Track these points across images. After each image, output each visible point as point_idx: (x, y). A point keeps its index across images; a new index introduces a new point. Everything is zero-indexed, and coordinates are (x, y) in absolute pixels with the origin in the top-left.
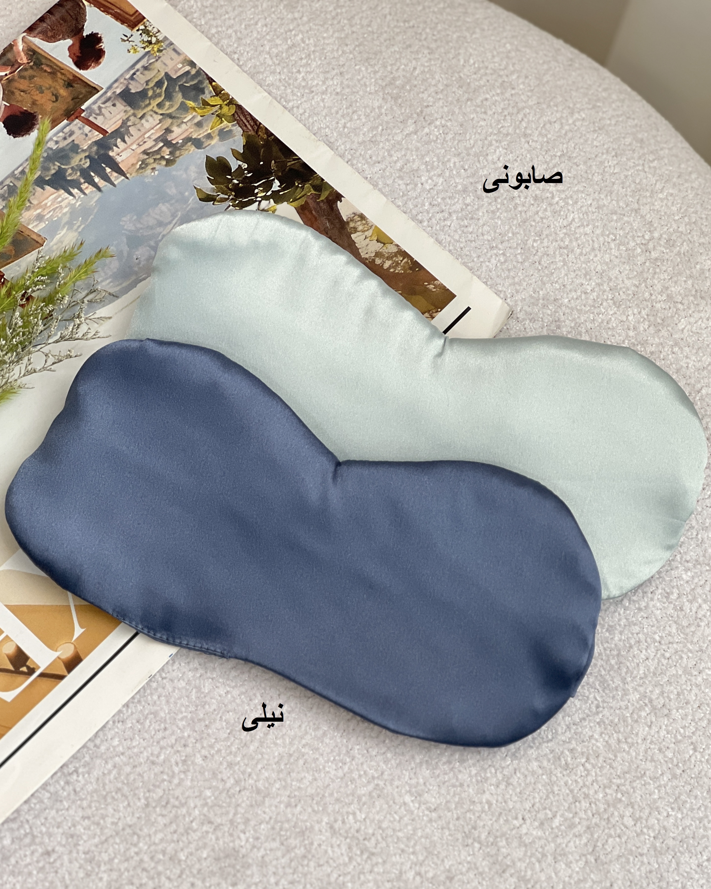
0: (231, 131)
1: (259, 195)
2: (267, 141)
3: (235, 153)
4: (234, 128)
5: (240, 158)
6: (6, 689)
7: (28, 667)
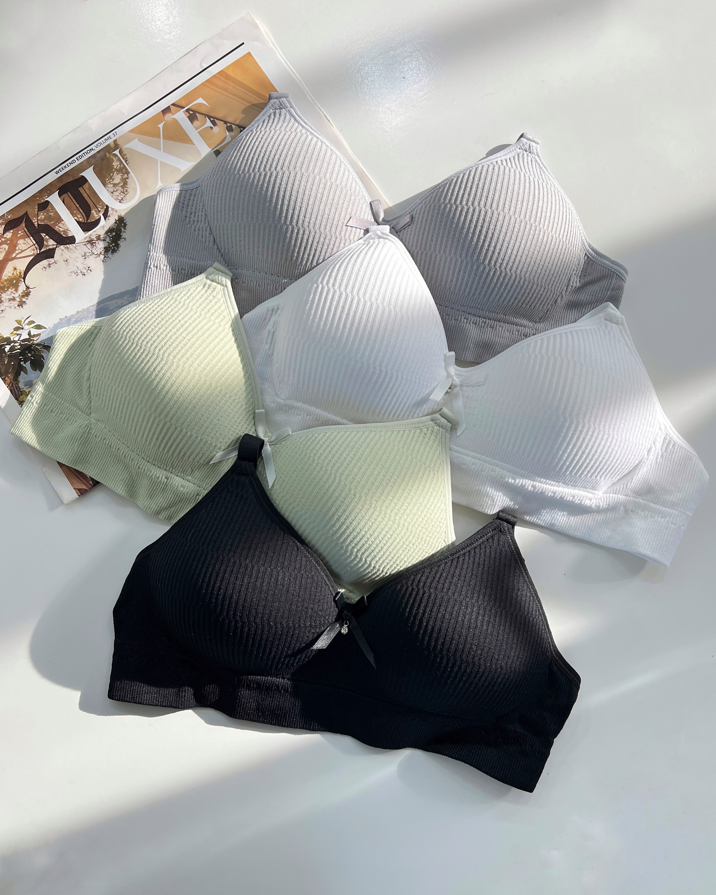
0: (25, 386)
1: (18, 344)
2: (6, 376)
3: (26, 372)
4: (23, 387)
5: (24, 368)
6: (200, 104)
7: (189, 113)
